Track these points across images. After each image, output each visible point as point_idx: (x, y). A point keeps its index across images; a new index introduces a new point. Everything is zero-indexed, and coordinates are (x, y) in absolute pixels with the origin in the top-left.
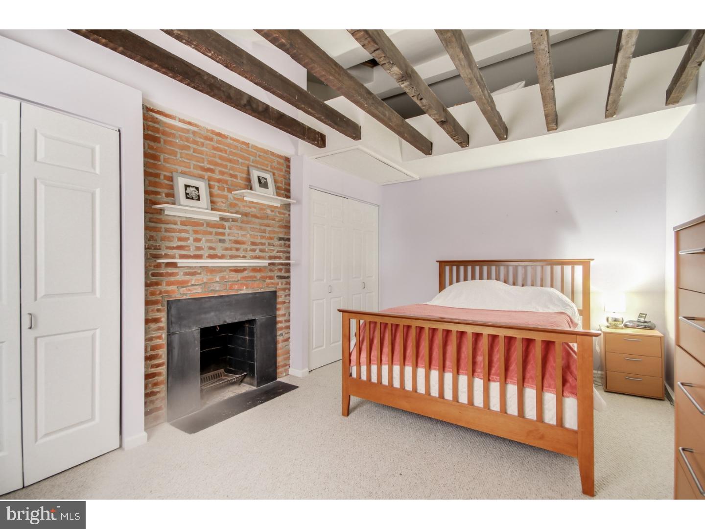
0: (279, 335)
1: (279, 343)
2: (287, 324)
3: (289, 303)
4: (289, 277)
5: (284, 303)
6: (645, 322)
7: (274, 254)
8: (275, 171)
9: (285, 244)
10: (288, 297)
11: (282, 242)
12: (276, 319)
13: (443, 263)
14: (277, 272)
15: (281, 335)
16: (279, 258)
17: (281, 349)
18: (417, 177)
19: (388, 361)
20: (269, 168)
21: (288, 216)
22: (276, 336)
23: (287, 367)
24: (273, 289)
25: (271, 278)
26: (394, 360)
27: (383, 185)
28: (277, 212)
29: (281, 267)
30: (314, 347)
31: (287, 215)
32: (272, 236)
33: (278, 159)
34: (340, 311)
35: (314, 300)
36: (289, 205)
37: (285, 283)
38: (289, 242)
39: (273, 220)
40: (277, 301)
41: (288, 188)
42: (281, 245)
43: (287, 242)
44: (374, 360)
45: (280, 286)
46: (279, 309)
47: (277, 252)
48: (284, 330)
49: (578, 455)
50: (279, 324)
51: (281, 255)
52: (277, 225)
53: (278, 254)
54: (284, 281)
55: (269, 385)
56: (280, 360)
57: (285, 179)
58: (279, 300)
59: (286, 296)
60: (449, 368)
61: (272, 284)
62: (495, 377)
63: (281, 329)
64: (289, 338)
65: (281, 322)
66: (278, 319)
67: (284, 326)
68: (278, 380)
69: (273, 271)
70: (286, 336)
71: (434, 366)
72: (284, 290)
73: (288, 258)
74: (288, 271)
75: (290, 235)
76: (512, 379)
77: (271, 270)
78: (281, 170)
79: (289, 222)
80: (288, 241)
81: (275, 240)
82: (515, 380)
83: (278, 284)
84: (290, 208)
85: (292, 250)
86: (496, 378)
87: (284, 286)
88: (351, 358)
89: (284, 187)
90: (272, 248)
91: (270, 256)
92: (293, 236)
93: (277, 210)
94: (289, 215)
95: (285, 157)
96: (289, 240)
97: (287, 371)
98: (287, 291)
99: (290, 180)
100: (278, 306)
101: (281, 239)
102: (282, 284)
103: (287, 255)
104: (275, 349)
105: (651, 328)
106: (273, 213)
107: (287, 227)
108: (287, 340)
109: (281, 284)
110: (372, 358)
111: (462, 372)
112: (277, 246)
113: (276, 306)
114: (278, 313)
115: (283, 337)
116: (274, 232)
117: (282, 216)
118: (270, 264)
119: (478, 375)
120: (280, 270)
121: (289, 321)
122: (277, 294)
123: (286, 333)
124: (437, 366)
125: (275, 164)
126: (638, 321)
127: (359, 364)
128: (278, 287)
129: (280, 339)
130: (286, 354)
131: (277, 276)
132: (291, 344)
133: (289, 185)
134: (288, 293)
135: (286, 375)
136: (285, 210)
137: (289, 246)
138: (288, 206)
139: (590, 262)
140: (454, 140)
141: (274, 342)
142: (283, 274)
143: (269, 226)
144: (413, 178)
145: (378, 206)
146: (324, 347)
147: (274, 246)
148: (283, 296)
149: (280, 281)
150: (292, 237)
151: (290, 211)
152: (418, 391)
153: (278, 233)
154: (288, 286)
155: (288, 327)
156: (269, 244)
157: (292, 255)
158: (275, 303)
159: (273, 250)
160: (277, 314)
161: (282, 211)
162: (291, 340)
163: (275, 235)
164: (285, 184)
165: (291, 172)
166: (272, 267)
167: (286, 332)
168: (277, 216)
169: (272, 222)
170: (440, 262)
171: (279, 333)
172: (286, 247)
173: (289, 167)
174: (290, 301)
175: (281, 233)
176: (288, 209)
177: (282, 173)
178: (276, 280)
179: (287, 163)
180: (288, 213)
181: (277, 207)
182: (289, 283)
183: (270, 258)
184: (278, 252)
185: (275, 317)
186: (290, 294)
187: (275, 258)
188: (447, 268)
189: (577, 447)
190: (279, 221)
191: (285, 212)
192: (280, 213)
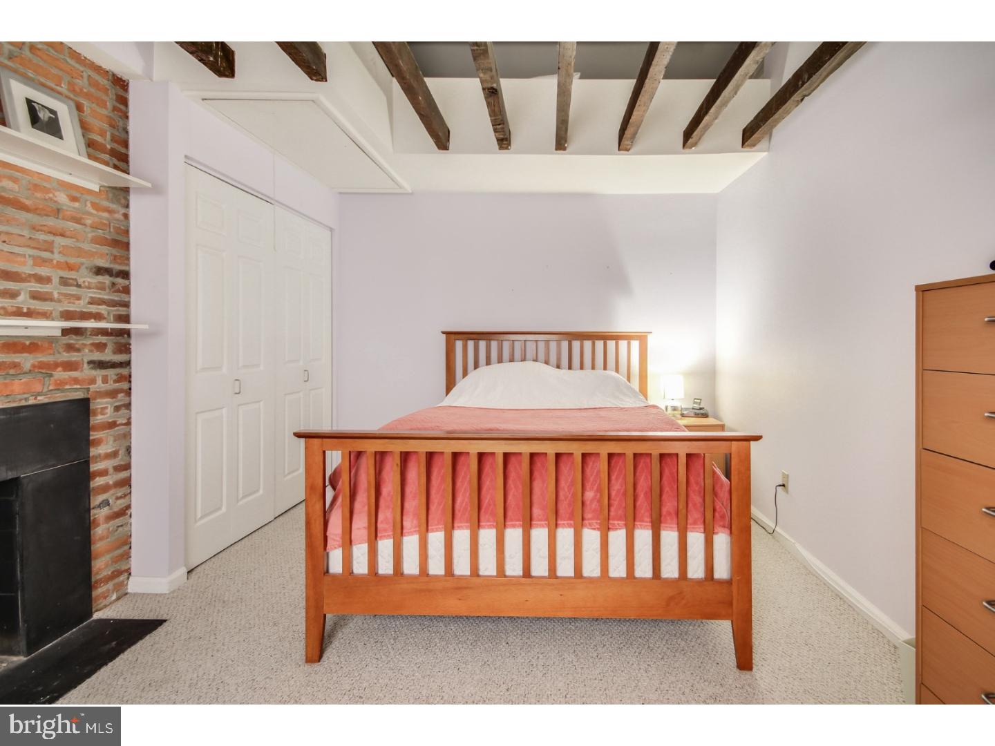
0: (99, 506)
1: (98, 525)
2: (123, 475)
3: (129, 423)
4: (127, 364)
5: (112, 425)
6: (701, 409)
7: (80, 306)
8: (82, 101)
9: (113, 284)
10: (123, 411)
11: (107, 280)
12: (89, 466)
13: (453, 336)
14: (91, 351)
15: (106, 503)
16: (98, 317)
17: (101, 539)
18: (408, 188)
19: (419, 526)
20: (64, 88)
21: (122, 218)
22: (89, 510)
23: (122, 578)
24: (79, 395)
25: (70, 366)
26: (430, 524)
27: (340, 193)
28: (89, 204)
29: (103, 339)
30: (199, 515)
31: (119, 216)
32: (72, 260)
33: (91, 73)
34: (298, 435)
35: (197, 413)
36: (126, 190)
37: (115, 377)
38: (126, 282)
39: (78, 221)
40: (92, 423)
41: (123, 150)
42: (101, 287)
43: (119, 281)
44: (385, 530)
45: (99, 385)
46: (98, 442)
47: (90, 303)
48: (112, 491)
49: (732, 615)
50: (97, 479)
51: (103, 309)
52: (90, 235)
53: (94, 309)
54: (112, 373)
55: (69, 639)
56: (101, 566)
57: (112, 126)
58: (97, 419)
59: (117, 409)
60: (539, 520)
61: (76, 381)
62: (616, 522)
63: (105, 488)
64: (129, 507)
65: (104, 473)
66: (94, 467)
67: (111, 483)
68: (96, 616)
69: (78, 350)
70: (119, 505)
71: (512, 520)
72: (112, 394)
73: (126, 319)
74: (125, 349)
75: (128, 265)
76: (643, 521)
77: (70, 348)
78: (102, 104)
79: (127, 232)
80: (123, 278)
81: (83, 271)
82: (646, 522)
83: (93, 381)
84: (128, 201)
85: (134, 299)
86: (618, 524)
87: (111, 386)
88: (328, 534)
89: (109, 147)
90: (73, 290)
91: (67, 311)
92: (136, 265)
93: (89, 197)
94: (126, 216)
95: (114, 75)
96: (126, 275)
97: (122, 585)
98: (121, 396)
99: (127, 132)
100: (94, 435)
101: (99, 271)
102: (105, 380)
103: (122, 311)
104: (87, 541)
105: (706, 416)
106: (77, 205)
107: (121, 243)
108: (124, 512)
109: (101, 381)
110: (379, 526)
111: (562, 522)
112: (89, 288)
113: (89, 435)
114: (93, 452)
115: (111, 509)
116: (80, 252)
117: (105, 215)
118: (65, 332)
119: (590, 525)
120: (101, 347)
121: (127, 467)
122: (92, 406)
123: (118, 498)
124: (518, 520)
125: (82, 83)
126: (693, 409)
127: (348, 543)
128: (93, 388)
129: (99, 514)
130: (119, 547)
131: (90, 362)
132: (133, 520)
133: (126, 144)
134: (126, 400)
135: (118, 599)
136: (113, 203)
137: (127, 290)
138: (122, 194)
139: (647, 336)
140: (495, 131)
141: (84, 526)
142: (108, 355)
143: (62, 235)
144: (400, 187)
145: (331, 230)
146: (224, 509)
147: (78, 286)
148: (110, 411)
149: (99, 374)
150: (134, 267)
151: (127, 206)
152: (481, 573)
153: (91, 255)
154: (125, 385)
155: (127, 482)
156: (64, 282)
157: (134, 311)
158: (87, 428)
159: (79, 298)
160: (91, 454)
161: (105, 203)
162: (133, 510)
163: (83, 260)
164: (114, 139)
165: (131, 114)
166: (72, 340)
167: (119, 494)
168: (90, 214)
169: (71, 226)
170: (447, 333)
171: (96, 500)
172: (118, 291)
173: (124, 101)
174: (129, 419)
175: (102, 256)
176: (123, 201)
177: (104, 112)
178: (87, 372)
179: (121, 92)
180: (123, 211)
181: (89, 192)
182: (129, 379)
183: (67, 316)
184: (93, 302)
185: (87, 463)
186: (130, 404)
187: (84, 316)
188: (459, 344)
189: (731, 604)
190: (94, 227)
191: (113, 206)
192: (94, 205)
